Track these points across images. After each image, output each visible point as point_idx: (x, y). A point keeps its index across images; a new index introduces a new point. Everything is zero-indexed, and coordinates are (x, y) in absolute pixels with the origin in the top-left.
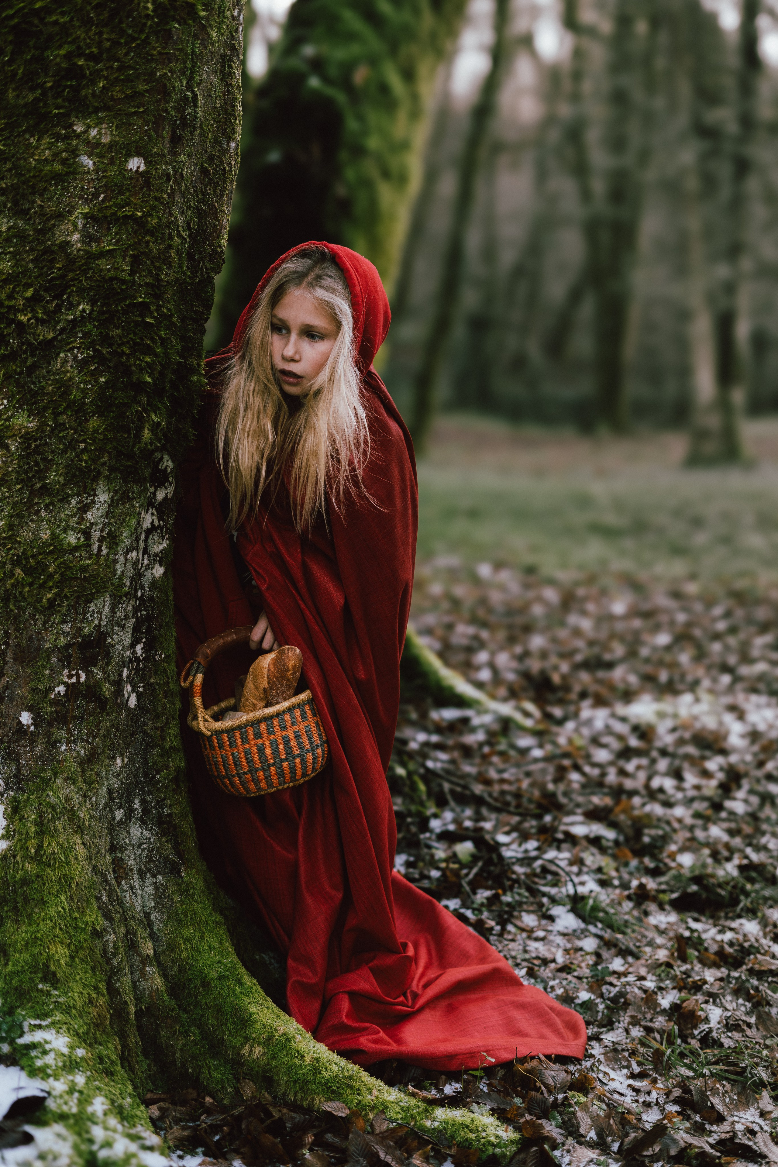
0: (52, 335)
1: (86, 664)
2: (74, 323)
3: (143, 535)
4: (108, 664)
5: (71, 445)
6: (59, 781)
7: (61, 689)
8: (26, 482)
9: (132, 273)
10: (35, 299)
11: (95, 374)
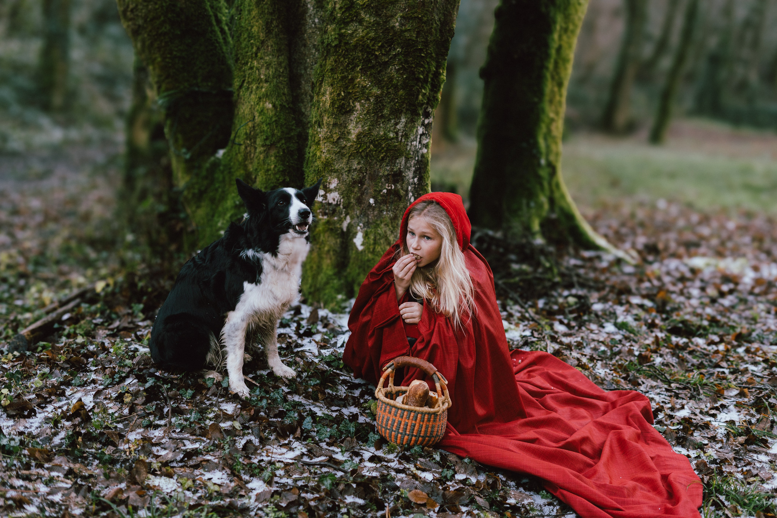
0: (387, 60)
1: (395, 182)
2: (395, 55)
3: (419, 136)
4: (403, 183)
5: (393, 100)
6: (382, 225)
7: (385, 191)
8: (376, 113)
9: (417, 37)
10: (382, 46)
11: (402, 74)
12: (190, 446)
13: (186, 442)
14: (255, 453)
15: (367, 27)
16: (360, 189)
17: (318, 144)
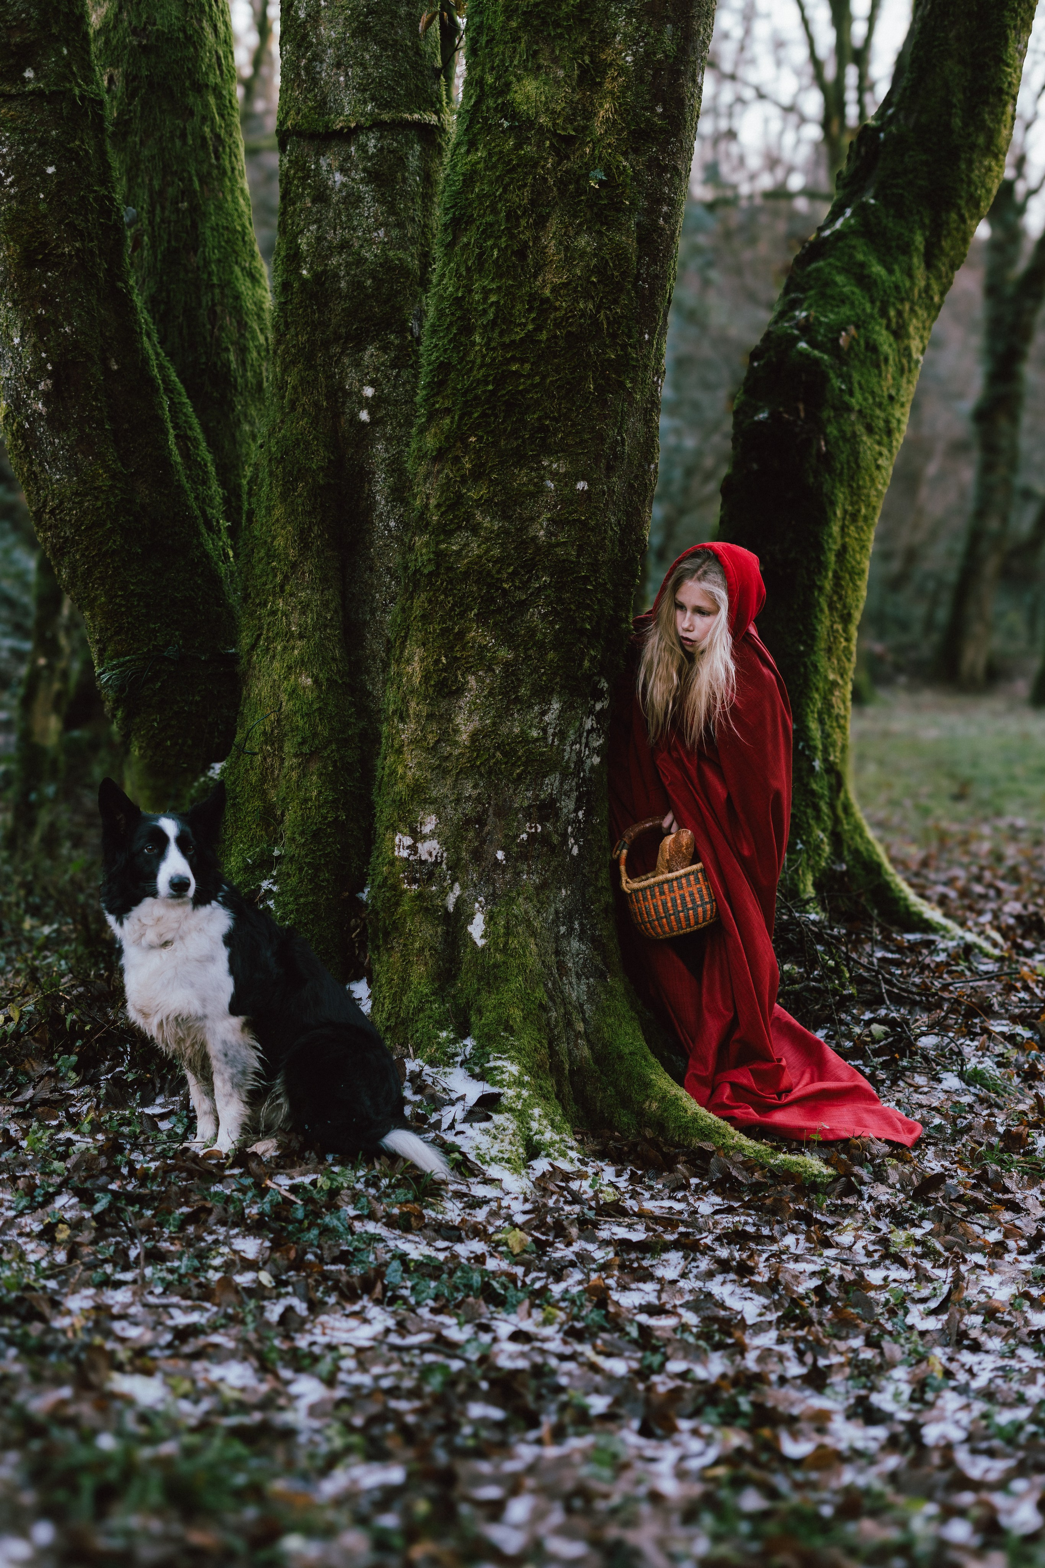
0: (525, 597)
1: (542, 820)
2: (539, 589)
3: (585, 734)
4: (557, 822)
5: (536, 670)
6: (521, 900)
8: (505, 694)
9: (578, 556)
10: (515, 573)
11: (552, 623)
12: (181, 1319)
13: (175, 1312)
14: (301, 1329)
15: (487, 539)
16: (478, 833)
17: (399, 751)
